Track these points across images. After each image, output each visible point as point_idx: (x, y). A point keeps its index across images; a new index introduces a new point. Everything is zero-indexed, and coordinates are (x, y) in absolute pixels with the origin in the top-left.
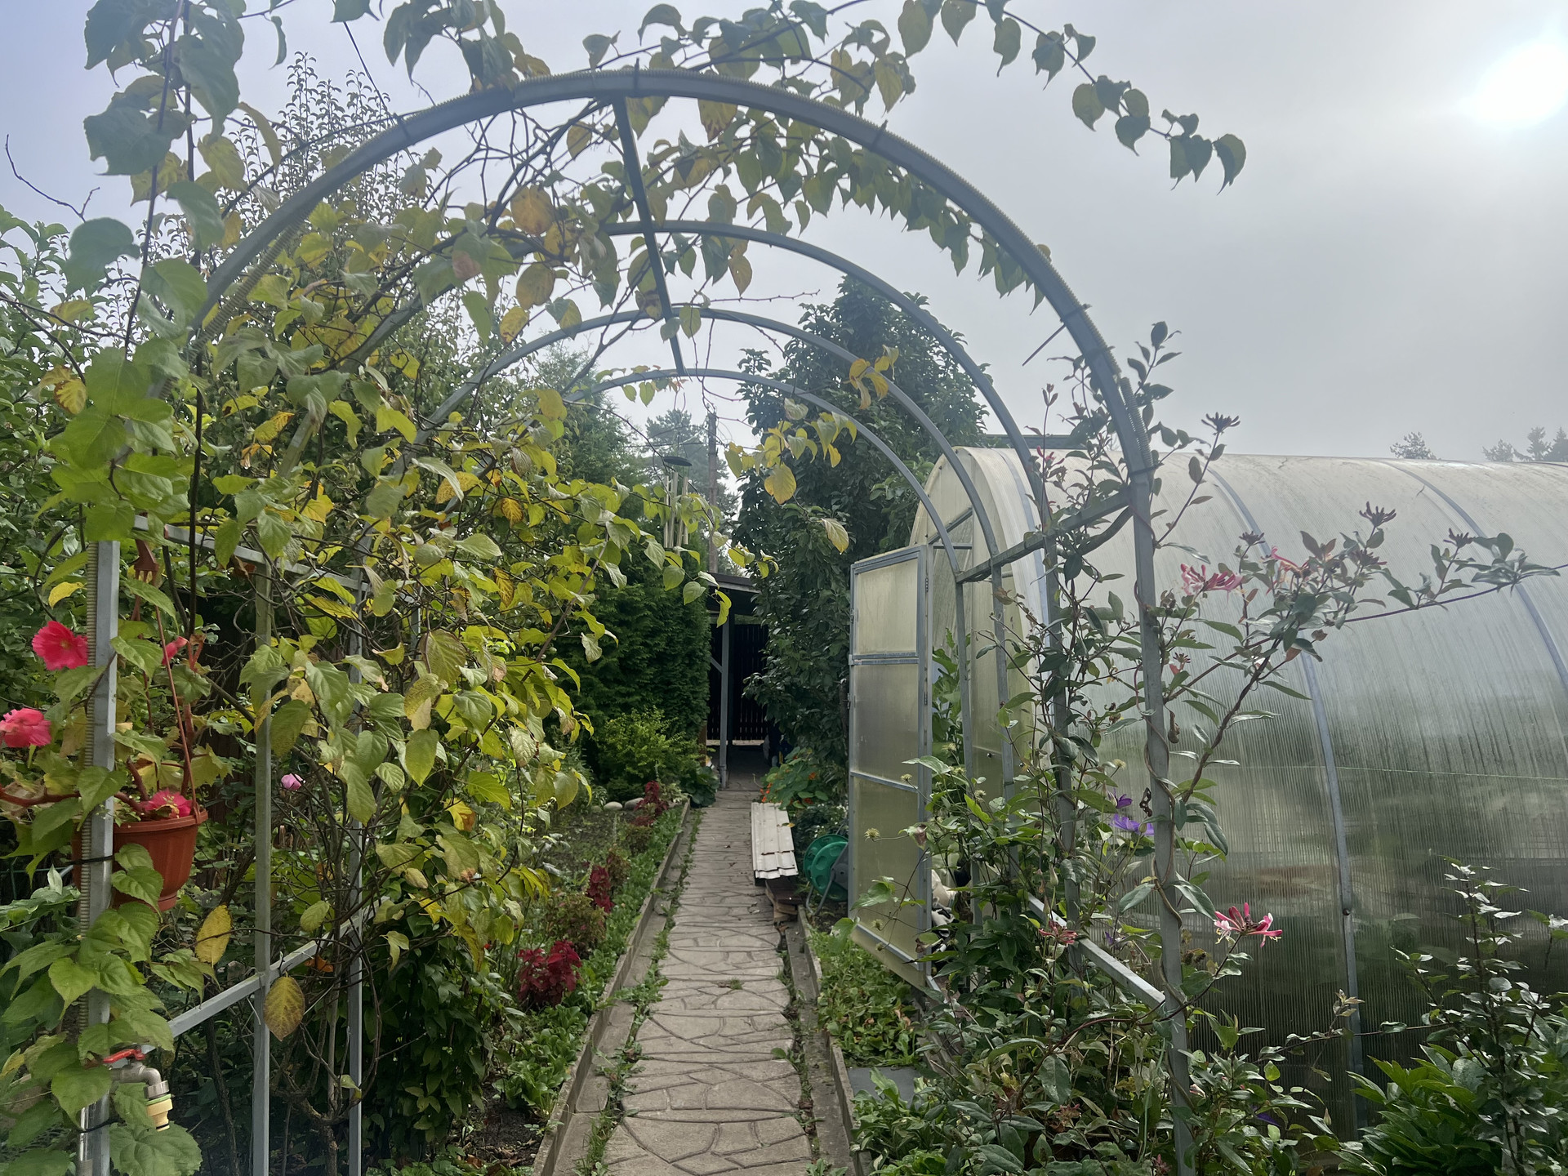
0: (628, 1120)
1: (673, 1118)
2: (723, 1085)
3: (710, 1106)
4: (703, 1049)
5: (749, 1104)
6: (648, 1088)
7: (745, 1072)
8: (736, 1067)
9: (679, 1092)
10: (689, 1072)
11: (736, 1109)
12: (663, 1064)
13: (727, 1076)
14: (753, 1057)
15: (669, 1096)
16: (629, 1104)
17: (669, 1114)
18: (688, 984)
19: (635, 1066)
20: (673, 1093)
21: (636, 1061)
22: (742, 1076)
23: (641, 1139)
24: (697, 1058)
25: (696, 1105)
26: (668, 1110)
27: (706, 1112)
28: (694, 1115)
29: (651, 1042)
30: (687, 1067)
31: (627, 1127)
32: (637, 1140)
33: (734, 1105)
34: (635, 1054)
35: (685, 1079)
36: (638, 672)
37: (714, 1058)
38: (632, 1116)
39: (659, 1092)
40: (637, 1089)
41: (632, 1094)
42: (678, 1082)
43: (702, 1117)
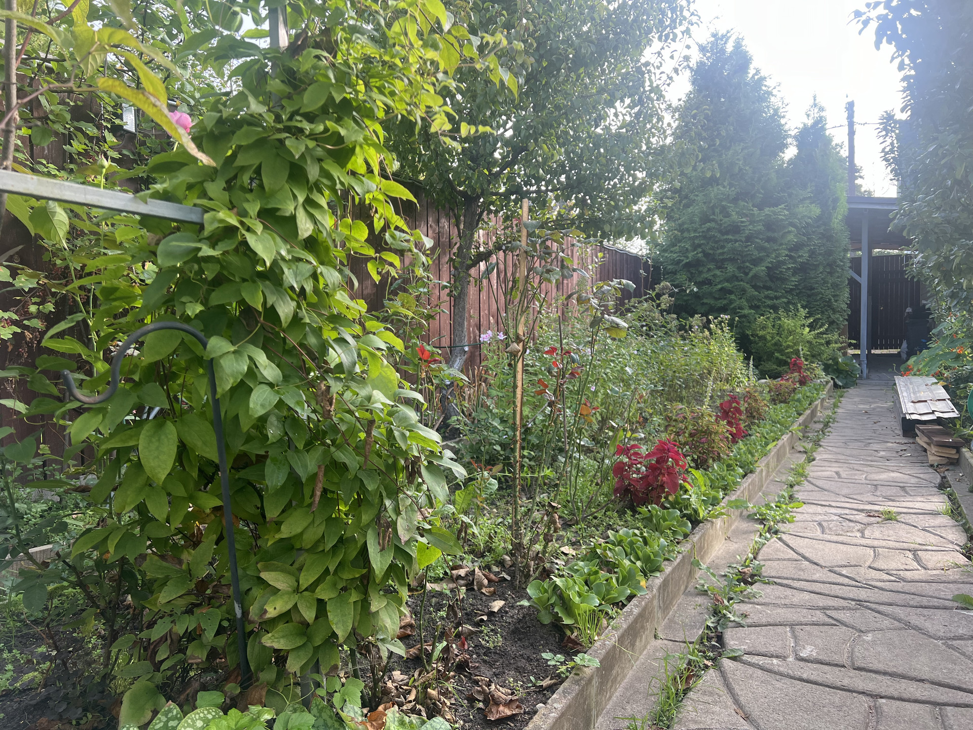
0: (727, 663)
1: (798, 674)
2: (879, 635)
3: (859, 663)
4: (846, 581)
5: (926, 673)
6: (764, 621)
7: (915, 620)
8: (898, 611)
9: (810, 634)
10: (824, 608)
11: (903, 677)
12: (789, 592)
13: (887, 622)
14: (925, 601)
15: (795, 637)
16: (734, 640)
17: (791, 665)
18: (827, 509)
19: (749, 589)
20: (801, 634)
21: (752, 584)
22: (908, 625)
23: (742, 700)
24: (837, 590)
25: (836, 658)
26: (791, 659)
27: (853, 673)
28: (831, 675)
29: (775, 563)
30: (822, 601)
31: (723, 674)
32: (736, 702)
33: (900, 670)
34: (752, 576)
35: (819, 616)
36: (784, 280)
37: (863, 594)
38: (734, 659)
39: (780, 629)
40: (749, 621)
41: (739, 625)
42: (809, 619)
43: (846, 682)
